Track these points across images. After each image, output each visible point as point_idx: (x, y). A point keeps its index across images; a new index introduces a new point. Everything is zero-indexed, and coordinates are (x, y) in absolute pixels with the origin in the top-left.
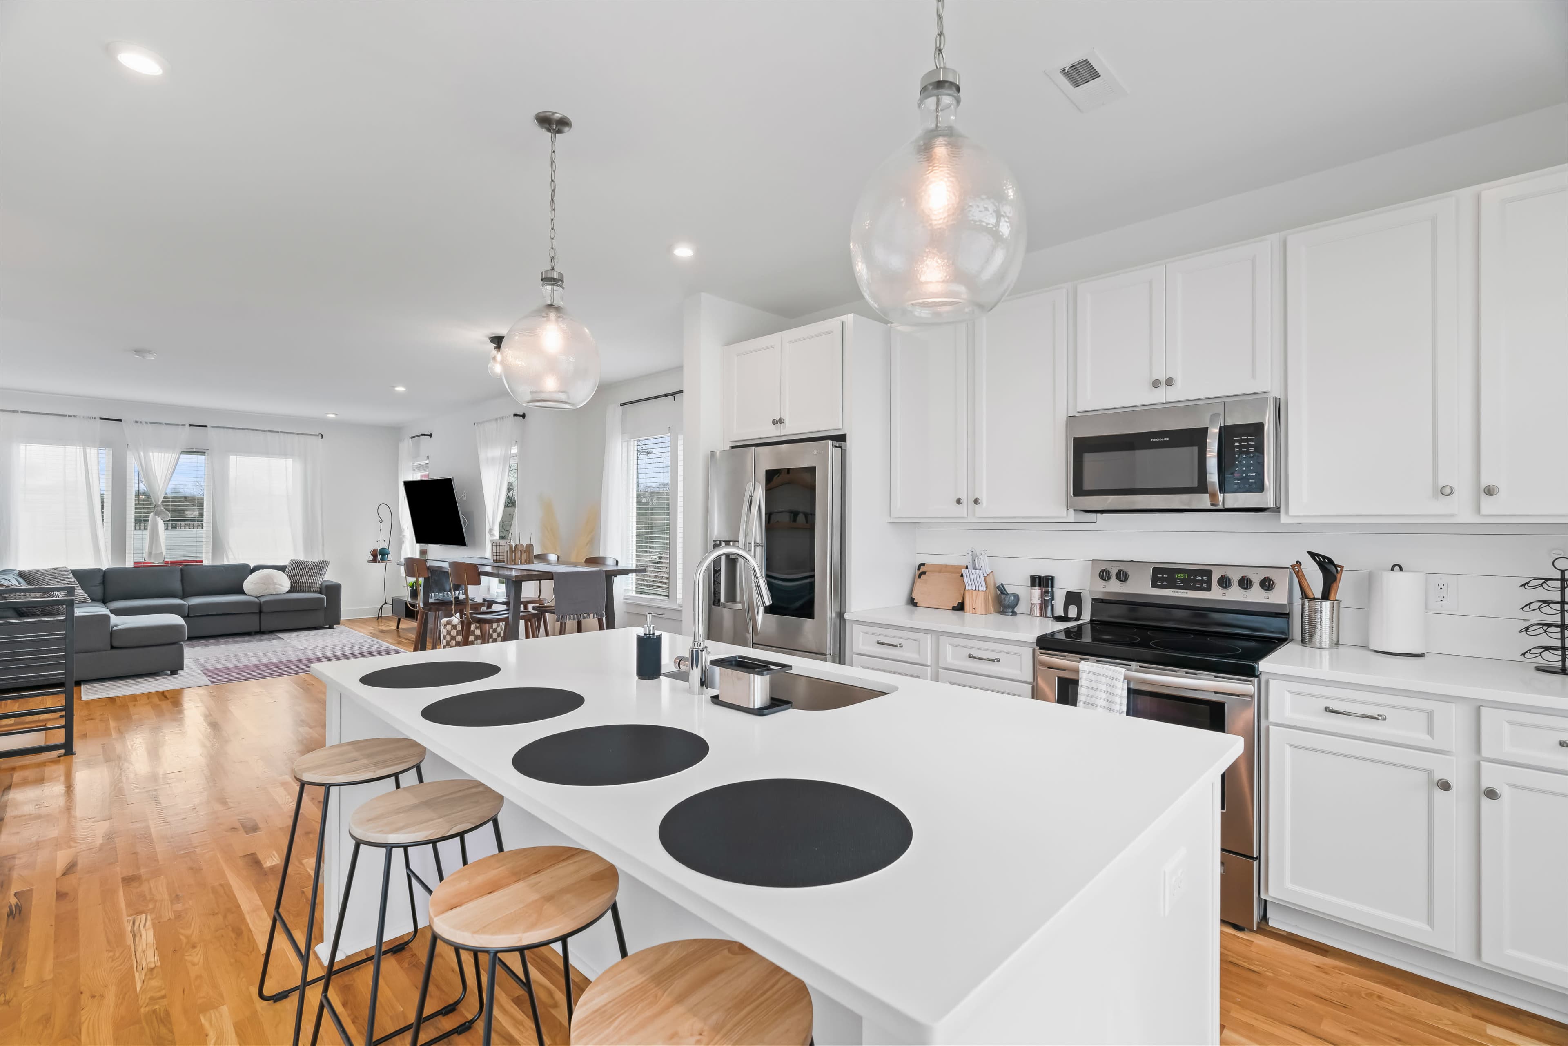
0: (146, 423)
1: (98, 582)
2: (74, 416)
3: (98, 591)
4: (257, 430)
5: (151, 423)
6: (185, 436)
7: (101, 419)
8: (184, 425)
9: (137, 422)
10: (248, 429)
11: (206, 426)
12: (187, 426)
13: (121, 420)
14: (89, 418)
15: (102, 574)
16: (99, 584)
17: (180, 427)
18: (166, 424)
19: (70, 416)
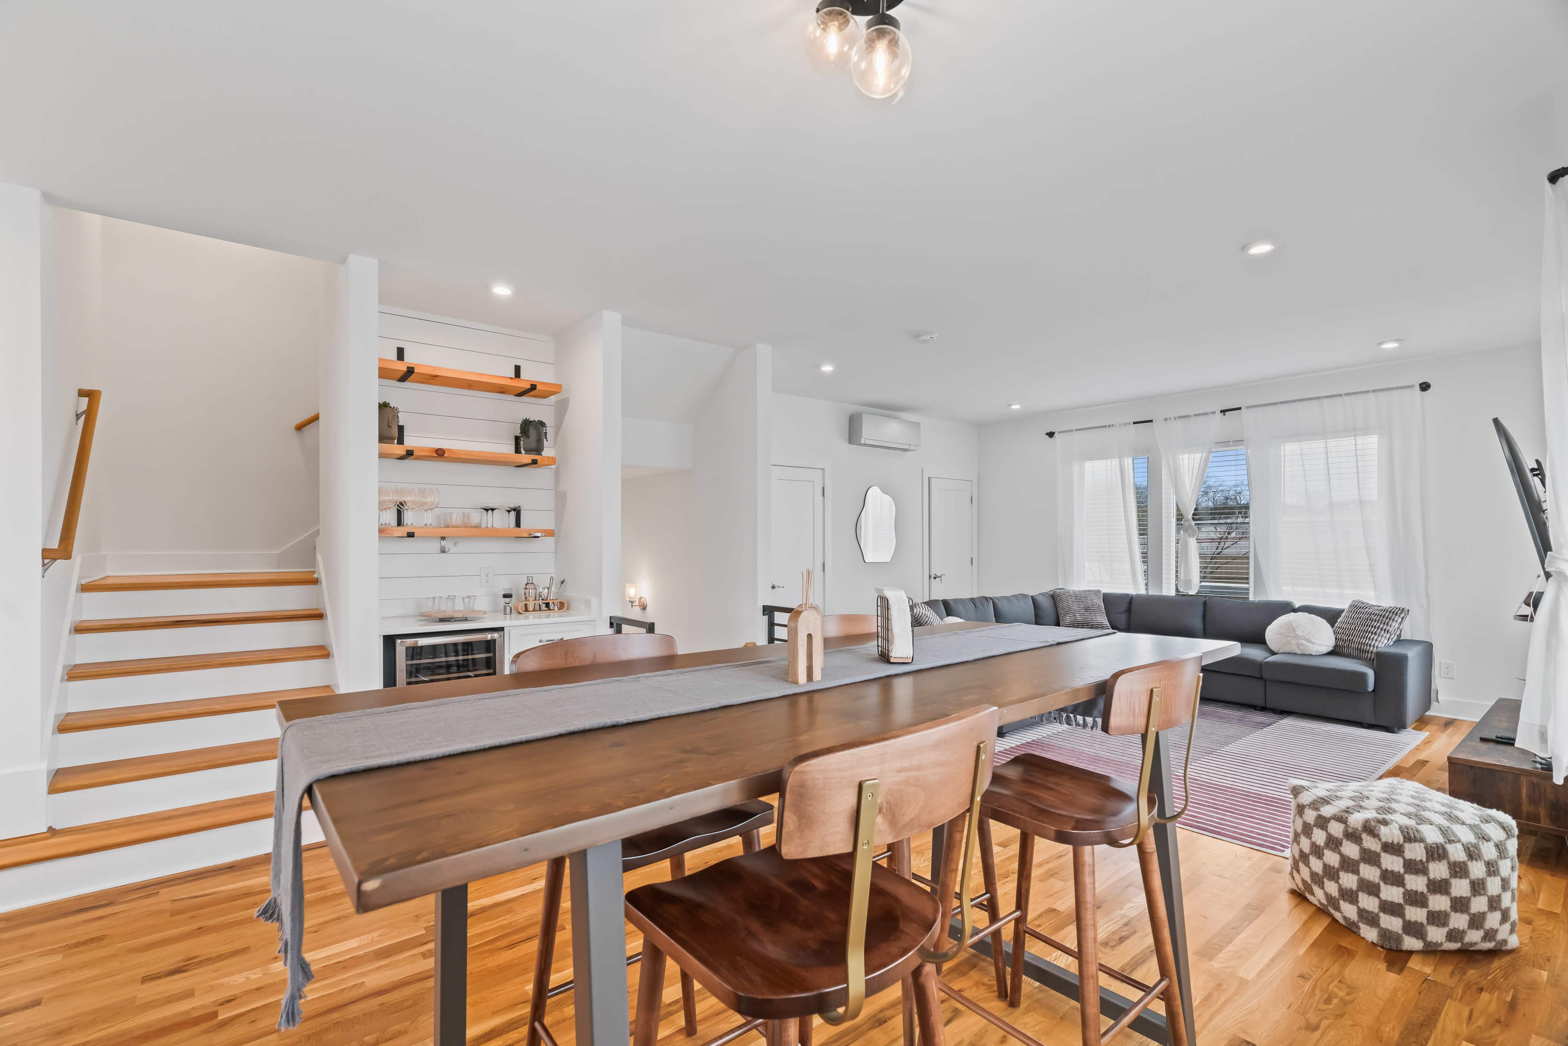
0: (1175, 418)
1: (1124, 609)
2: (1113, 425)
3: (1122, 619)
4: (1307, 400)
5: (1180, 417)
6: (1217, 425)
7: (1135, 423)
8: (1214, 413)
9: (1166, 419)
10: (1294, 401)
11: (1240, 409)
12: (1218, 413)
13: (1151, 421)
14: (1125, 424)
15: (1128, 600)
16: (1125, 611)
17: (1210, 416)
18: (1195, 415)
19: (1109, 426)
